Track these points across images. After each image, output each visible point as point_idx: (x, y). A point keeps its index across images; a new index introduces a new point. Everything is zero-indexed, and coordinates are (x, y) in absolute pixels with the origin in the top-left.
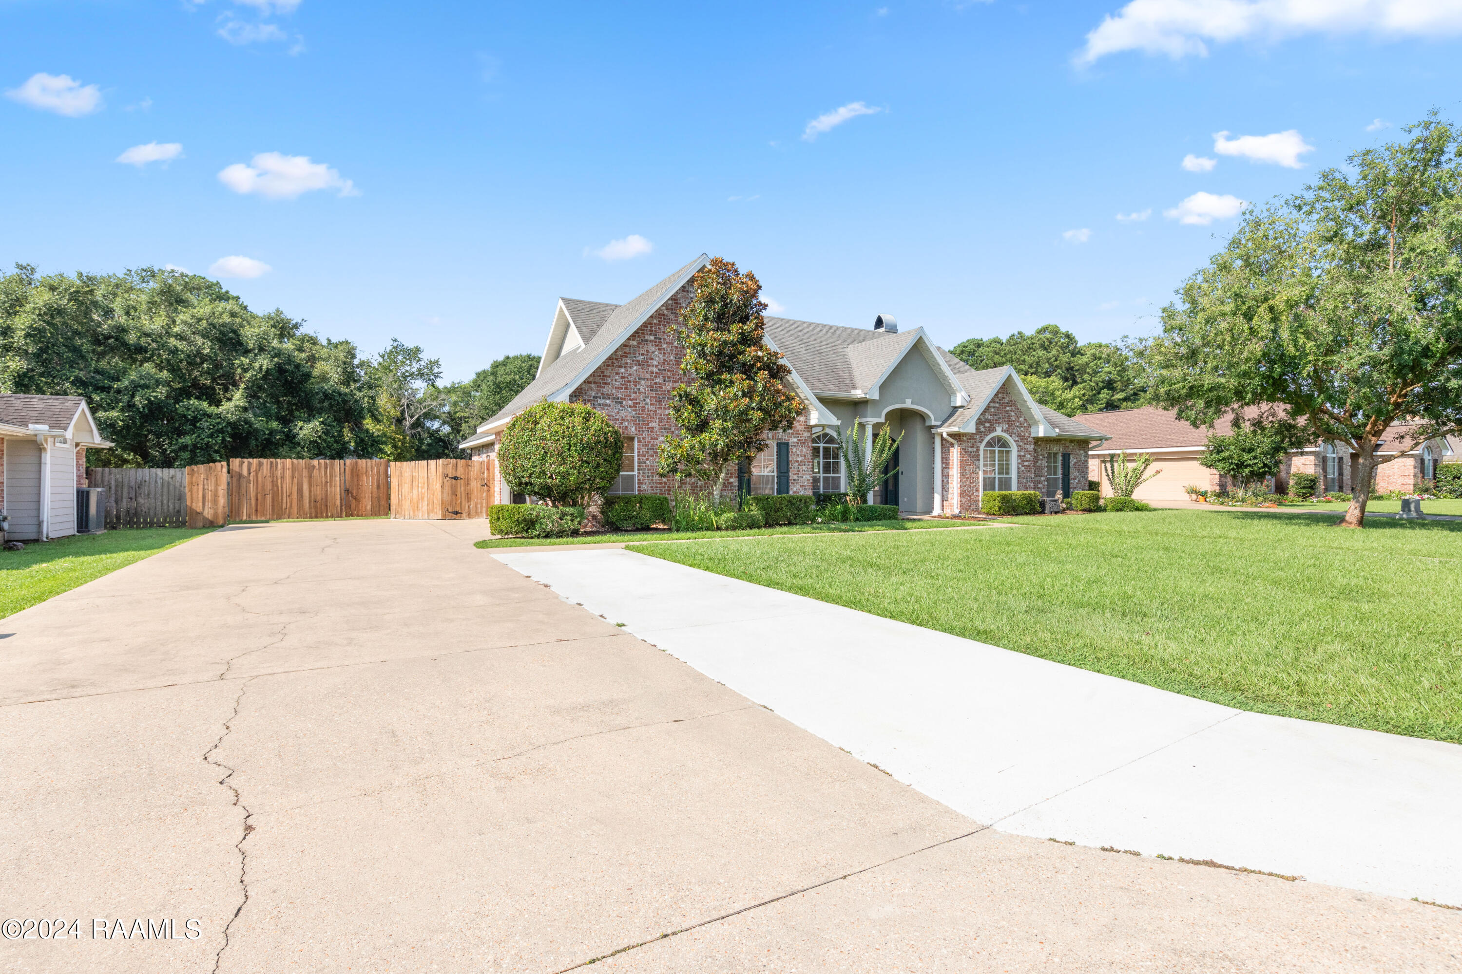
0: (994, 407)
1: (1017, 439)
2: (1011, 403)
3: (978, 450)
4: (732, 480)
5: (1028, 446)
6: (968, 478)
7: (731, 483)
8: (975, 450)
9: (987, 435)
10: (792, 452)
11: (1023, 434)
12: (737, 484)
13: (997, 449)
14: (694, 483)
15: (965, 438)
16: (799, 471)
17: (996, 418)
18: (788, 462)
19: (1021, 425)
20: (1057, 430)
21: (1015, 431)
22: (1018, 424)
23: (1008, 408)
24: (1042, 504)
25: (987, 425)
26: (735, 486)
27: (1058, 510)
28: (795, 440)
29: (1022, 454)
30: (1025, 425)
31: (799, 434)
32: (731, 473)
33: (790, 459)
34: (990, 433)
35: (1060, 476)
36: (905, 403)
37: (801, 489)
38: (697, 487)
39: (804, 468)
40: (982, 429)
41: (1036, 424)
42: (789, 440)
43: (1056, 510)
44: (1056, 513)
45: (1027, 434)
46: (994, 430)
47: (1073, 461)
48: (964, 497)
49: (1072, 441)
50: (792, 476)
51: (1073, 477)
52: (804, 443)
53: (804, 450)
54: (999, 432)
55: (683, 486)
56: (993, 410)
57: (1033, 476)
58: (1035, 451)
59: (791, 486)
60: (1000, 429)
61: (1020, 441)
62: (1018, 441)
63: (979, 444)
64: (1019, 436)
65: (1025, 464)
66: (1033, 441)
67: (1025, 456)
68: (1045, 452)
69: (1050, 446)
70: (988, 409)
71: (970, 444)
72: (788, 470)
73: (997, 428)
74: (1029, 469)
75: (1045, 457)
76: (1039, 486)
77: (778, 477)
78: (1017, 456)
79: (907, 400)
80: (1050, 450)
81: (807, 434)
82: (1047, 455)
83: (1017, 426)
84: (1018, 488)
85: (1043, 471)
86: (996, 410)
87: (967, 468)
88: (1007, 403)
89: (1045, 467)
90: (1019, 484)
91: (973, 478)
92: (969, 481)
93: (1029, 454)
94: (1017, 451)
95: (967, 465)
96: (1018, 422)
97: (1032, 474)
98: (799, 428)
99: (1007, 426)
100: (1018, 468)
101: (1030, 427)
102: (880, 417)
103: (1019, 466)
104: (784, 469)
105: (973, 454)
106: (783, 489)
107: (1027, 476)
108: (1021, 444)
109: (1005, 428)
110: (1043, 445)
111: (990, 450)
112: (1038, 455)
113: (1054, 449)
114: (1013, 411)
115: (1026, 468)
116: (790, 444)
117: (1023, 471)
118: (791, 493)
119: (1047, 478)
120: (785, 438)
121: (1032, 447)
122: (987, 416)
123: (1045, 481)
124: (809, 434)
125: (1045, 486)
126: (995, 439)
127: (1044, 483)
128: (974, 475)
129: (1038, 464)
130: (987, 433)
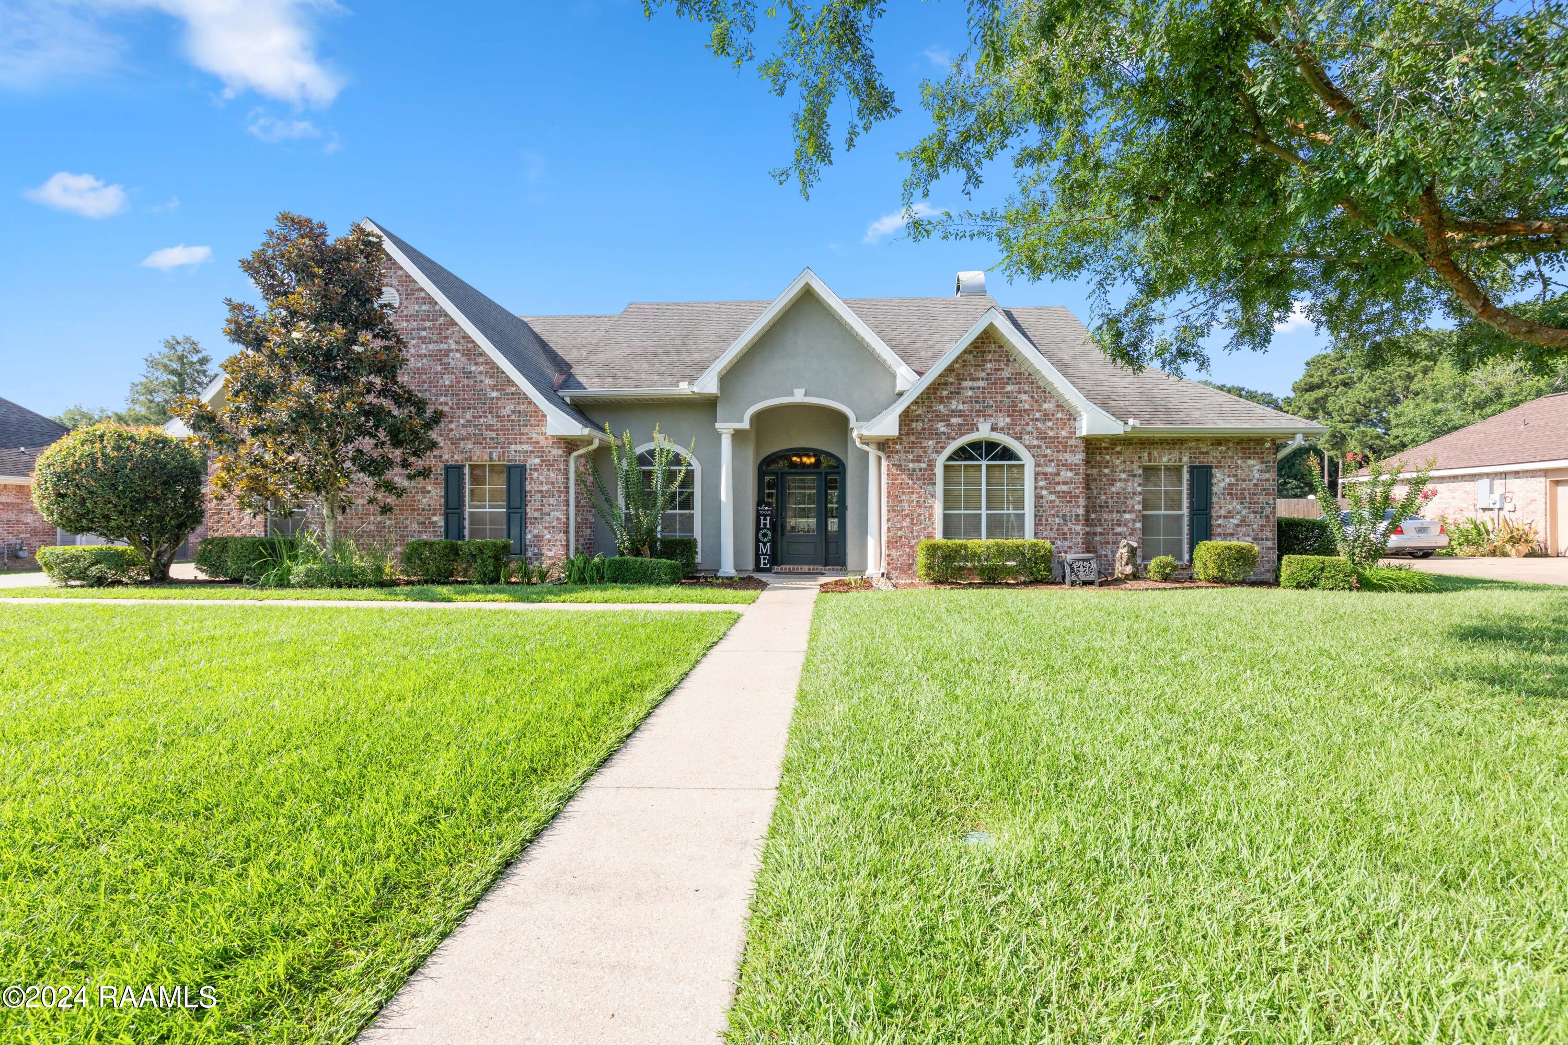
0: (972, 388)
1: (1035, 443)
2: (1017, 378)
3: (931, 465)
4: (435, 519)
5: (1067, 456)
6: (907, 515)
7: (435, 522)
8: (923, 466)
9: (954, 439)
10: (532, 479)
11: (1051, 433)
12: (442, 523)
13: (984, 463)
14: (380, 523)
15: (898, 447)
16: (543, 505)
17: (977, 407)
18: (523, 493)
19: (1047, 417)
20: (1132, 421)
21: (1029, 429)
22: (1038, 415)
23: (1009, 388)
25: (954, 420)
26: (441, 527)
27: (1092, 577)
28: (537, 461)
29: (1051, 469)
30: (1059, 415)
31: (544, 452)
32: (434, 510)
33: (528, 488)
34: (962, 435)
35: (1185, 511)
36: (792, 394)
37: (546, 532)
39: (552, 501)
40: (942, 429)
41: (1079, 412)
42: (526, 461)
45: (1064, 433)
46: (974, 428)
47: (1220, 481)
48: (896, 548)
49: (1218, 441)
50: (530, 512)
51: (1223, 512)
52: (553, 465)
53: (552, 474)
54: (984, 432)
56: (970, 393)
57: (1081, 511)
58: (1091, 464)
59: (530, 527)
60: (988, 427)
61: (1043, 446)
62: (1039, 447)
63: (934, 456)
64: (1042, 436)
65: (1058, 488)
66: (1076, 447)
67: (1058, 474)
68: (1135, 466)
69: (1150, 454)
70: (959, 393)
71: (911, 457)
72: (523, 504)
73: (980, 426)
74: (1067, 497)
75: (1135, 476)
76: (1119, 530)
77: (509, 515)
78: (1037, 474)
79: (796, 391)
80: (1150, 461)
81: (557, 452)
82: (1141, 472)
83: (1037, 420)
84: (1036, 534)
85: (1130, 502)
86: (979, 394)
87: (903, 497)
88: (1009, 379)
89: (1134, 493)
90: (1040, 527)
91: (919, 515)
92: (908, 520)
93: (1071, 470)
94: (1037, 465)
95: (903, 493)
96: (1039, 411)
97: (1078, 507)
98: (543, 443)
99: (1008, 420)
100: (1038, 497)
101: (1075, 419)
102: (741, 421)
103: (1044, 493)
104: (516, 503)
105: (919, 474)
106: (515, 531)
107: (1066, 510)
108: (1048, 451)
109: (1001, 424)
110: (1129, 452)
111: (966, 466)
112: (1107, 471)
113: (1160, 457)
114: (1025, 392)
115: (1061, 495)
116: (528, 467)
117: (1051, 502)
118: (529, 536)
119: (1144, 516)
120: (519, 459)
121: (1078, 457)
122: (954, 405)
123: (1134, 521)
124: (560, 452)
125: (1133, 530)
126: (976, 445)
127: (1130, 525)
128: (922, 511)
129: (1113, 489)
130: (953, 434)
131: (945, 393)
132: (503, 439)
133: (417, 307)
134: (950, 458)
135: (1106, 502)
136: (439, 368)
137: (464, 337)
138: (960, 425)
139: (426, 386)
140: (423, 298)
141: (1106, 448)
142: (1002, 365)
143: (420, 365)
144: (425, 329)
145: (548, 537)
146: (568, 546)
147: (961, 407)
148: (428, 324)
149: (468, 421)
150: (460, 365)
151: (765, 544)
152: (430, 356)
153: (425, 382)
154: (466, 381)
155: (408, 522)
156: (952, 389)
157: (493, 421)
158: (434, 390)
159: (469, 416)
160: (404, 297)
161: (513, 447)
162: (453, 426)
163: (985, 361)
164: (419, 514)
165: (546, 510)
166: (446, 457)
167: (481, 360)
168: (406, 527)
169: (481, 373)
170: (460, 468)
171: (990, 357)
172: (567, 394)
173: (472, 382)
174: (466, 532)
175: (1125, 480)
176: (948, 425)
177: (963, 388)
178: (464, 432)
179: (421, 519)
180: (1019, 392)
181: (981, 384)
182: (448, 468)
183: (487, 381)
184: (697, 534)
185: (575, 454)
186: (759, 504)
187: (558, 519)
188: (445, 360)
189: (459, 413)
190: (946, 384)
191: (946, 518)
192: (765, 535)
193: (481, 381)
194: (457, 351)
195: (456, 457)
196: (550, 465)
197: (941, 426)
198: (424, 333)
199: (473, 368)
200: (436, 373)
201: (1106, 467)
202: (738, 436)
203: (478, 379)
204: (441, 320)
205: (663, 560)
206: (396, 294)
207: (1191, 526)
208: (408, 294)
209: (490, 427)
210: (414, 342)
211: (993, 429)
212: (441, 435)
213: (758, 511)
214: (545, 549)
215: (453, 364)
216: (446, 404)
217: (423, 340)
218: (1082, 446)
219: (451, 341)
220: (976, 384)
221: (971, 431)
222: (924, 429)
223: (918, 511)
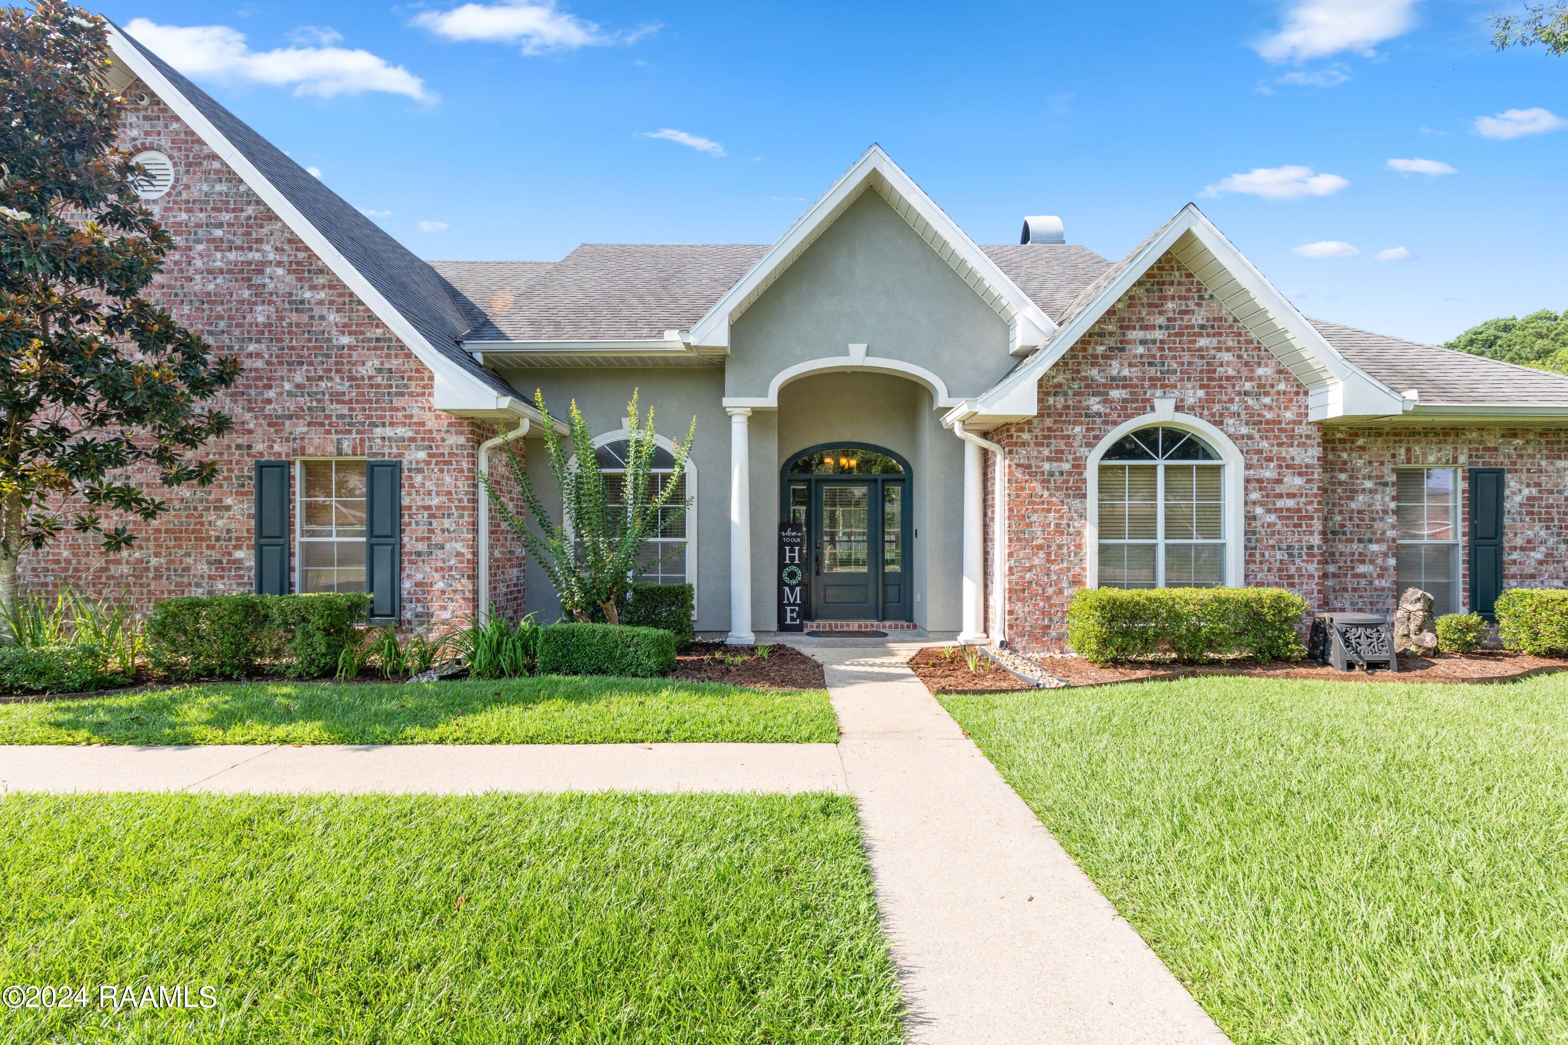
0: (1143, 342)
1: (1244, 430)
2: (1215, 326)
3: (1079, 466)
4: (239, 554)
5: (1293, 451)
6: (1040, 547)
7: (240, 561)
8: (1066, 466)
9: (1115, 423)
10: (412, 486)
11: (1269, 416)
12: (251, 563)
13: (1161, 463)
15: (1026, 436)
16: (431, 531)
17: (1152, 372)
18: (396, 511)
19: (1262, 389)
20: (1412, 395)
21: (1234, 408)
22: (1248, 386)
23: (1202, 342)
24: (1319, 634)
25: (1115, 394)
26: (249, 569)
27: (1383, 656)
28: (422, 455)
29: (1269, 473)
30: (1282, 386)
31: (433, 440)
32: (238, 539)
33: (406, 502)
34: (1128, 417)
35: (1460, 538)
36: (846, 353)
37: (436, 576)
38: (147, 569)
39: (447, 523)
40: (1096, 408)
41: (1320, 382)
42: (401, 455)
43: (1370, 657)
44: (1373, 666)
45: (1289, 415)
46: (1147, 406)
47: (1516, 492)
48: (1023, 600)
49: (1511, 432)
50: (409, 542)
51: (1519, 541)
52: (449, 463)
53: (448, 479)
54: (1162, 413)
55: (112, 567)
56: (1140, 350)
57: (1316, 540)
58: (1328, 465)
59: (408, 569)
60: (1170, 404)
61: (1257, 436)
62: (1250, 437)
63: (1084, 450)
64: (1255, 420)
65: (1280, 504)
66: (1308, 437)
67: (1279, 481)
68: (1387, 469)
69: (1408, 450)
70: (1122, 350)
71: (1046, 452)
72: (397, 529)
73: (1157, 402)
74: (1297, 518)
75: (1386, 484)
76: (1361, 569)
77: (371, 548)
78: (1247, 481)
79: (851, 347)
80: (1409, 461)
81: (456, 440)
82: (1394, 478)
83: (1246, 393)
84: (1246, 576)
85: (1378, 525)
86: (1154, 351)
87: (1034, 518)
88: (1202, 327)
89: (1385, 512)
90: (1252, 567)
91: (1060, 547)
92: (1042, 555)
93: (1300, 474)
94: (1248, 467)
95: (1036, 511)
96: (1250, 379)
97: (1312, 533)
98: (431, 424)
99: (1201, 393)
100: (1250, 518)
101: (1306, 393)
102: (764, 394)
103: (1259, 510)
104: (383, 527)
105: (1060, 479)
106: (382, 576)
107: (1293, 539)
108: (1265, 444)
109: (1190, 401)
110: (1377, 447)
111: (1132, 468)
112: (1343, 477)
113: (1425, 455)
114: (1228, 350)
115: (1285, 515)
116: (405, 465)
117: (1269, 525)
118: (407, 585)
119: (1398, 547)
120: (390, 452)
121: (1312, 455)
122: (1115, 368)
123: (1385, 555)
124: (462, 440)
125: (1384, 569)
126: (1147, 435)
127: (1379, 561)
128: (1065, 540)
129: (1353, 505)
130: (1114, 417)
131: (1100, 349)
132: (360, 418)
133: (205, 188)
134: (1110, 454)
135: (1342, 526)
136: (246, 294)
137: (290, 241)
138: (1124, 400)
139: (222, 324)
140: (217, 172)
141: (1342, 441)
142: (1191, 304)
143: (211, 287)
144: (220, 225)
145: (440, 585)
146: (475, 601)
147: (1126, 372)
148: (226, 217)
149: (298, 386)
150: (283, 289)
151: (792, 589)
152: (230, 271)
153: (221, 318)
154: (294, 317)
155: (190, 560)
156: (1111, 342)
157: (344, 387)
158: (237, 332)
159: (299, 378)
160: (182, 169)
161: (378, 431)
162: (271, 394)
163: (1165, 298)
164: (208, 547)
165: (437, 539)
166: (259, 447)
167: (321, 280)
168: (187, 569)
169: (321, 303)
170: (283, 467)
171: (1171, 291)
172: (478, 348)
173: (305, 318)
174: (296, 577)
175: (1371, 491)
176: (1105, 401)
177: (1128, 343)
178: (291, 405)
179: (215, 555)
180: (1219, 349)
181: (1158, 335)
182: (261, 467)
183: (332, 317)
184: (691, 576)
185: (489, 444)
186: (783, 527)
187: (458, 554)
188: (257, 280)
189: (283, 371)
190: (1101, 335)
191: (1103, 549)
192: (792, 575)
193: (322, 318)
194: (279, 264)
195: (277, 448)
196: (444, 462)
197: (1094, 403)
198: (218, 233)
199: (308, 295)
200: (242, 302)
201: (1342, 471)
202: (757, 418)
203: (317, 312)
204: (250, 210)
205: (643, 630)
206: (169, 165)
207: (1473, 562)
208: (189, 165)
209: (337, 397)
210: (200, 247)
211: (1178, 408)
212: (250, 410)
213: (780, 538)
214: (434, 606)
215: (271, 286)
216: (259, 355)
217: (217, 244)
218: (1317, 435)
219: (267, 248)
220: (1149, 335)
221: (1142, 411)
222: (1067, 407)
223: (1058, 540)
